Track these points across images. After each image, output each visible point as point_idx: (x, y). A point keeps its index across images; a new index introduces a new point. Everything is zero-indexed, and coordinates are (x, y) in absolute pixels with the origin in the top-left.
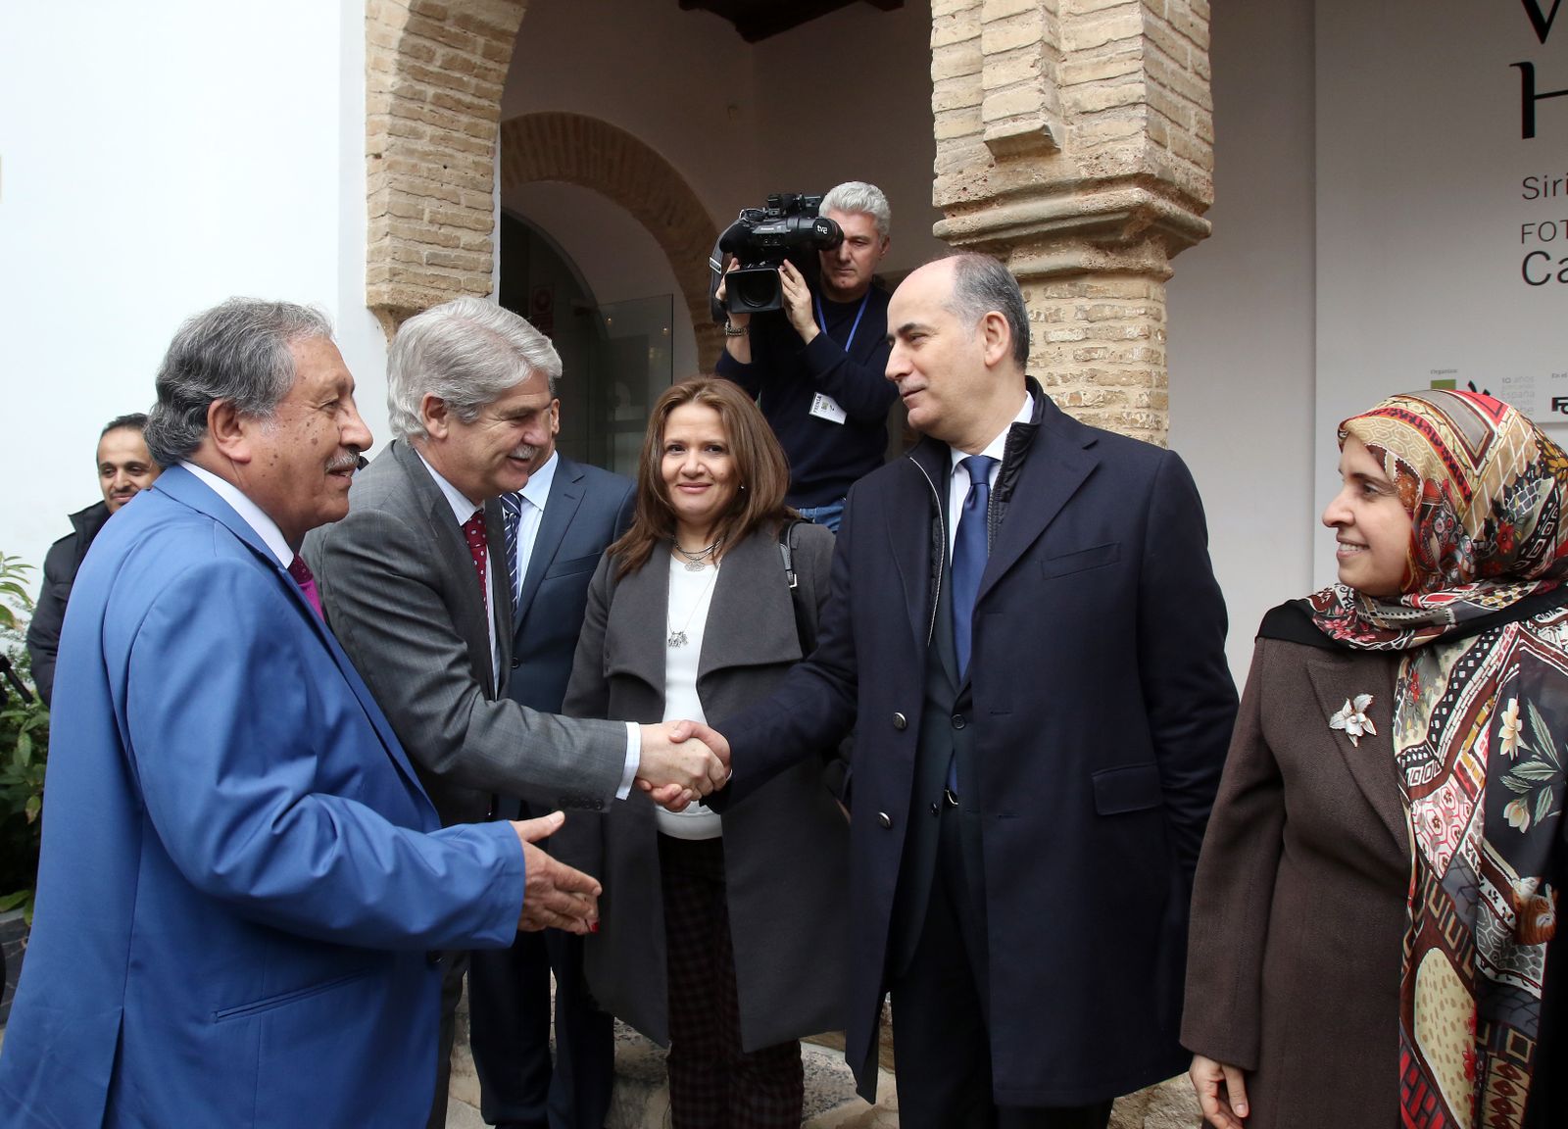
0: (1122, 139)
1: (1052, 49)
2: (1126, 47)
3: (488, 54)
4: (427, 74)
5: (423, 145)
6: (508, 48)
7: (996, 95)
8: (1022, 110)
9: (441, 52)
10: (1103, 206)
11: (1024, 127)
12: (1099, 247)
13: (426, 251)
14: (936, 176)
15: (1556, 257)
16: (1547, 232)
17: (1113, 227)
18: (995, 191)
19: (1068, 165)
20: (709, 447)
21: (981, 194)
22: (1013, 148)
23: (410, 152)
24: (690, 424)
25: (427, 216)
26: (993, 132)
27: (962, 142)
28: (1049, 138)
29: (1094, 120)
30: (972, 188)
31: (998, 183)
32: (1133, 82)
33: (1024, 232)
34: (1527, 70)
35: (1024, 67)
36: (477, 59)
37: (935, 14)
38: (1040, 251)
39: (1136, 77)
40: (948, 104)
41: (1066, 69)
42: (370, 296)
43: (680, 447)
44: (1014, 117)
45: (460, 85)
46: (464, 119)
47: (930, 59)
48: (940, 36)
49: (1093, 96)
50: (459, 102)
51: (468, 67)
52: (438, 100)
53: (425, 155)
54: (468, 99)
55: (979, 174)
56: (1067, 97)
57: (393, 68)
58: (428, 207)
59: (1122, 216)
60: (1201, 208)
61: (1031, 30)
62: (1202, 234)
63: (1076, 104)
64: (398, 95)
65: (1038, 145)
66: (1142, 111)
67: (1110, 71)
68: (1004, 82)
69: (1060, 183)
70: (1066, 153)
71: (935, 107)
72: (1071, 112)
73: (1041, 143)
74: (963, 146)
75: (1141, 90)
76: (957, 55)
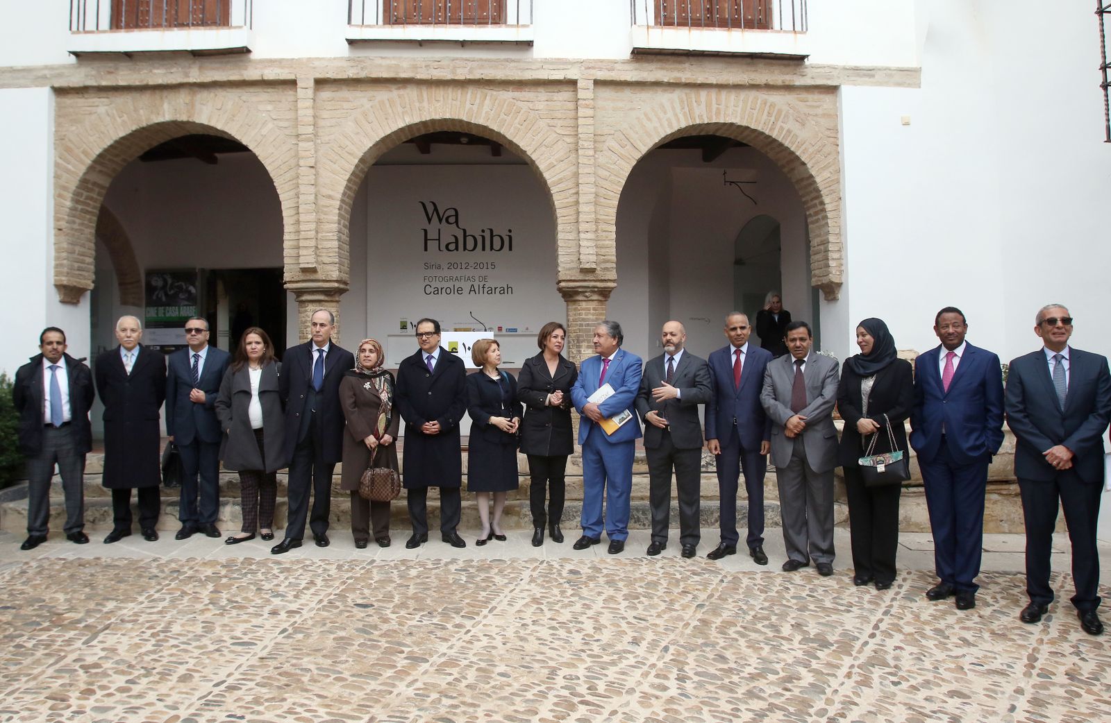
0: (333, 271)
1: (317, 247)
2: (334, 249)
3: (99, 194)
4: (80, 201)
5: (76, 226)
6: (104, 192)
7: (303, 257)
8: (310, 262)
9: (85, 194)
11: (310, 266)
13: (76, 265)
14: (284, 273)
15: (433, 287)
16: (431, 279)
17: (331, 291)
19: (320, 276)
21: (298, 280)
22: (307, 270)
23: (72, 229)
25: (77, 252)
26: (302, 266)
28: (316, 269)
29: (326, 266)
30: (295, 278)
31: (302, 278)
34: (426, 231)
35: (311, 251)
36: (95, 196)
39: (336, 257)
40: (288, 255)
41: (319, 252)
42: (55, 280)
44: (308, 263)
45: (88, 205)
46: (88, 216)
47: (284, 242)
48: (286, 237)
49: (326, 260)
50: (87, 211)
51: (91, 198)
52: (82, 210)
53: (76, 230)
54: (90, 209)
55: (298, 274)
56: (320, 259)
57: (70, 199)
58: (77, 249)
59: (331, 289)
60: (345, 283)
61: (313, 243)
62: (347, 290)
63: (322, 261)
64: (71, 209)
65: (314, 270)
66: (337, 265)
67: (331, 255)
68: (305, 254)
69: (318, 280)
70: (319, 273)
71: (285, 255)
72: (320, 263)
74: (292, 266)
75: (337, 260)
76: (291, 243)
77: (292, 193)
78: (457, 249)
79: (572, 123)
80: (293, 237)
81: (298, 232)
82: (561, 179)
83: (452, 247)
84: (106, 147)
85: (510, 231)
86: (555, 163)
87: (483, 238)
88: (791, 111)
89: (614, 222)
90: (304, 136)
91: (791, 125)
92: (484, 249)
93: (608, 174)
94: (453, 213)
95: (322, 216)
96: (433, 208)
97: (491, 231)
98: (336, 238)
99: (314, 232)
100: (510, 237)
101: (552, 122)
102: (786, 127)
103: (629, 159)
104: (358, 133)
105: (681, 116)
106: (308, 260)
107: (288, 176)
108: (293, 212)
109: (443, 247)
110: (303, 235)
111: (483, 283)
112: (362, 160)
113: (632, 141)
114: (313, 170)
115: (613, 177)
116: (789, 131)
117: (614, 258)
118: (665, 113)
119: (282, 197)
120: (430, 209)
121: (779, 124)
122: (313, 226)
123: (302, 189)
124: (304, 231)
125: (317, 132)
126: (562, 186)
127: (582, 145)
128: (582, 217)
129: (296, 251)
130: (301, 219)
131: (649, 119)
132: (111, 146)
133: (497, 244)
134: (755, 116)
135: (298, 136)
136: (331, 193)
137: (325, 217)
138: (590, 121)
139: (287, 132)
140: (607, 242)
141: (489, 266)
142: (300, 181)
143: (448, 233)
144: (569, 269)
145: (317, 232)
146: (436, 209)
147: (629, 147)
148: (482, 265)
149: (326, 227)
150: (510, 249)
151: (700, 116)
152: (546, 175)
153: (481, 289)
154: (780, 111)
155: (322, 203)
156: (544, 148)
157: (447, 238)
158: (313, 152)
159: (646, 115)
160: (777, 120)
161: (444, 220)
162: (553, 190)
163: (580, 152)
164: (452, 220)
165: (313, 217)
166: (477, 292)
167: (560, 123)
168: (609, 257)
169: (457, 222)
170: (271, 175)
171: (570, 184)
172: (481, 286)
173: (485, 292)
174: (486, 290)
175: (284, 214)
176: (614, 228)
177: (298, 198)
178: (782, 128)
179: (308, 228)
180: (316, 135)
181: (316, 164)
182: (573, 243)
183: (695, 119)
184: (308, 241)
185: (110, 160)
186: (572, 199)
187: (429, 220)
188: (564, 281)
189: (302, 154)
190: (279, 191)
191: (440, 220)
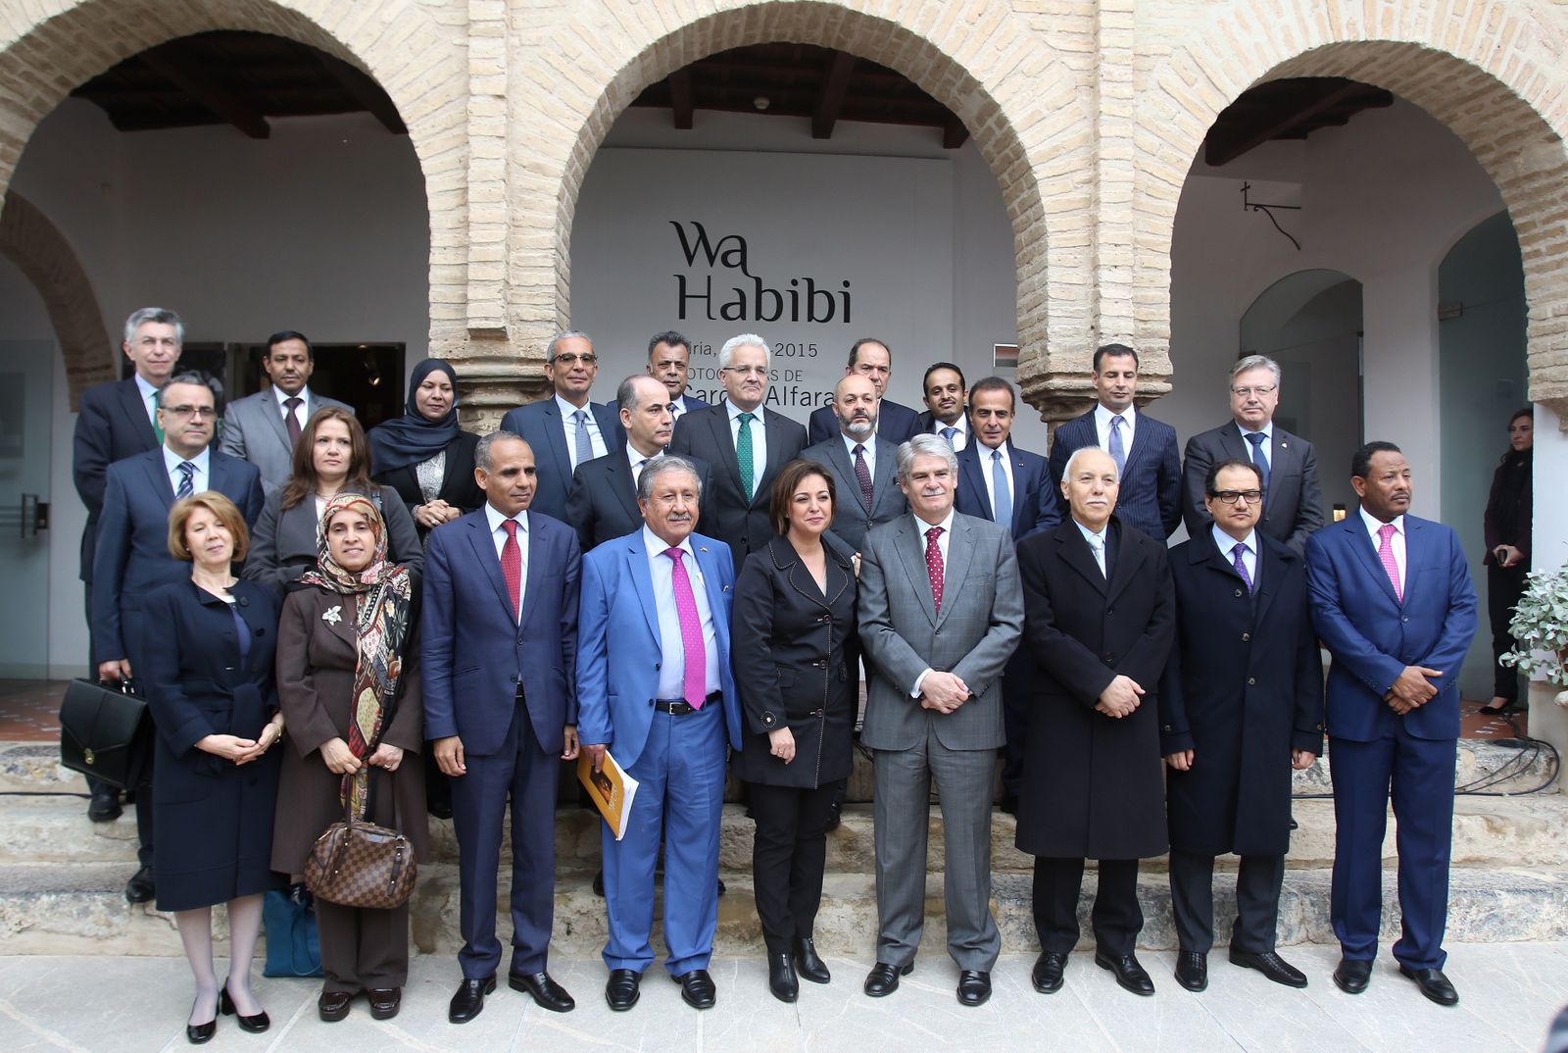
0: (542, 338)
1: (507, 283)
2: (546, 290)
7: (475, 304)
8: (492, 315)
10: (532, 373)
11: (492, 325)
12: (524, 393)
14: (430, 340)
18: (470, 356)
19: (513, 348)
20: (342, 441)
21: (461, 356)
22: (483, 334)
24: (333, 428)
26: (473, 324)
27: (448, 323)
28: (505, 333)
29: (528, 325)
30: (455, 352)
31: (471, 352)
32: (550, 309)
33: (485, 381)
34: (682, 279)
35: (493, 291)
37: (433, 244)
38: (491, 392)
39: (551, 307)
40: (440, 299)
41: (513, 295)
43: (326, 440)
44: (487, 318)
47: (429, 270)
48: (435, 258)
49: (528, 313)
55: (461, 344)
56: (513, 310)
59: (541, 380)
61: (499, 273)
63: (517, 315)
65: (499, 335)
66: (554, 326)
67: (537, 301)
68: (480, 297)
69: (508, 358)
70: (511, 342)
71: (431, 299)
72: (514, 319)
73: (499, 334)
74: (448, 326)
75: (553, 314)
76: (447, 272)
77: (451, 158)
78: (743, 316)
79: (1083, 25)
80: (451, 257)
81: (466, 247)
82: (1056, 149)
83: (734, 311)
84: (15, 39)
85: (846, 284)
86: (1045, 113)
87: (795, 295)
88: (1535, 24)
89: (1167, 248)
90: (482, 26)
91: (1532, 53)
92: (795, 318)
93: (1157, 142)
94: (736, 245)
95: (521, 213)
96: (698, 235)
97: (810, 282)
98: (551, 263)
99: (502, 247)
100: (847, 296)
101: (1039, 22)
102: (1524, 57)
103: (1202, 111)
104: (605, 26)
105: (1311, 22)
106: (486, 311)
107: (442, 118)
108: (452, 200)
109: (716, 312)
110: (475, 253)
111: (794, 383)
112: (611, 90)
113: (1209, 71)
114: (501, 104)
115: (1167, 150)
116: (1529, 67)
117: (1166, 329)
118: (1278, 13)
119: (426, 167)
120: (692, 237)
121: (1510, 50)
122: (501, 233)
123: (477, 146)
124: (480, 244)
125: (512, 19)
126: (1060, 164)
127: (1109, 73)
128: (1105, 234)
129: (459, 290)
130: (472, 217)
131: (1245, 27)
132: (27, 38)
133: (821, 306)
134: (1462, 29)
135: (466, 26)
136: (541, 160)
137: (527, 213)
138: (1125, 21)
139: (442, 17)
140: (1153, 293)
141: (806, 351)
142: (471, 129)
143: (727, 283)
144: (1071, 350)
145: (508, 248)
146: (703, 237)
147: (1201, 84)
148: (791, 348)
149: (529, 236)
150: (847, 319)
151: (1351, 25)
152: (1024, 138)
153: (789, 396)
154: (1512, 22)
155: (519, 183)
156: (1019, 78)
157: (723, 295)
158: (503, 64)
159: (1238, 16)
160: (1505, 40)
161: (718, 260)
162: (1040, 172)
163: (1104, 88)
164: (734, 259)
165: (500, 211)
166: (781, 401)
167: (1055, 24)
168: (1156, 326)
169: (743, 263)
170: (402, 115)
171: (1077, 160)
172: (789, 390)
173: (797, 401)
174: (798, 397)
175: (432, 205)
176: (1167, 263)
177: (466, 168)
178: (1515, 59)
179: (489, 236)
180: (510, 26)
181: (507, 92)
182: (1081, 293)
183: (1339, 31)
184: (489, 268)
185: (28, 76)
186: (1084, 192)
187: (690, 259)
188: (1059, 374)
189: (476, 65)
190: (420, 152)
191: (712, 259)
